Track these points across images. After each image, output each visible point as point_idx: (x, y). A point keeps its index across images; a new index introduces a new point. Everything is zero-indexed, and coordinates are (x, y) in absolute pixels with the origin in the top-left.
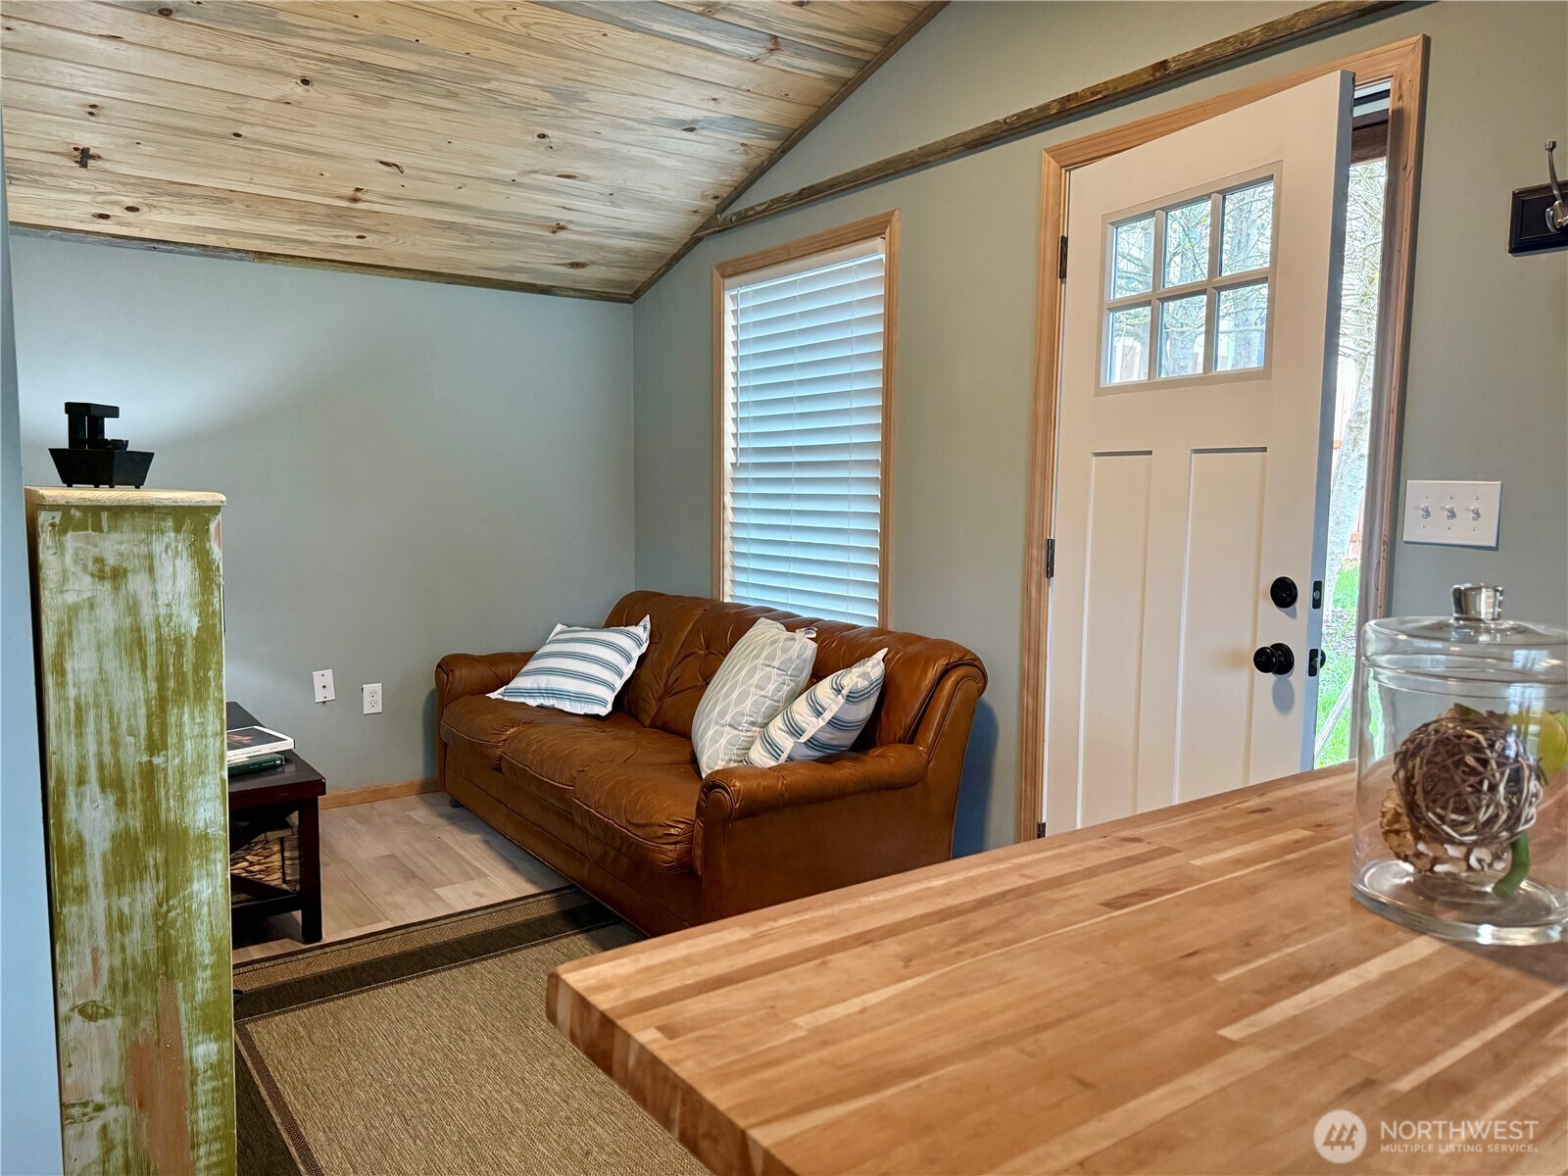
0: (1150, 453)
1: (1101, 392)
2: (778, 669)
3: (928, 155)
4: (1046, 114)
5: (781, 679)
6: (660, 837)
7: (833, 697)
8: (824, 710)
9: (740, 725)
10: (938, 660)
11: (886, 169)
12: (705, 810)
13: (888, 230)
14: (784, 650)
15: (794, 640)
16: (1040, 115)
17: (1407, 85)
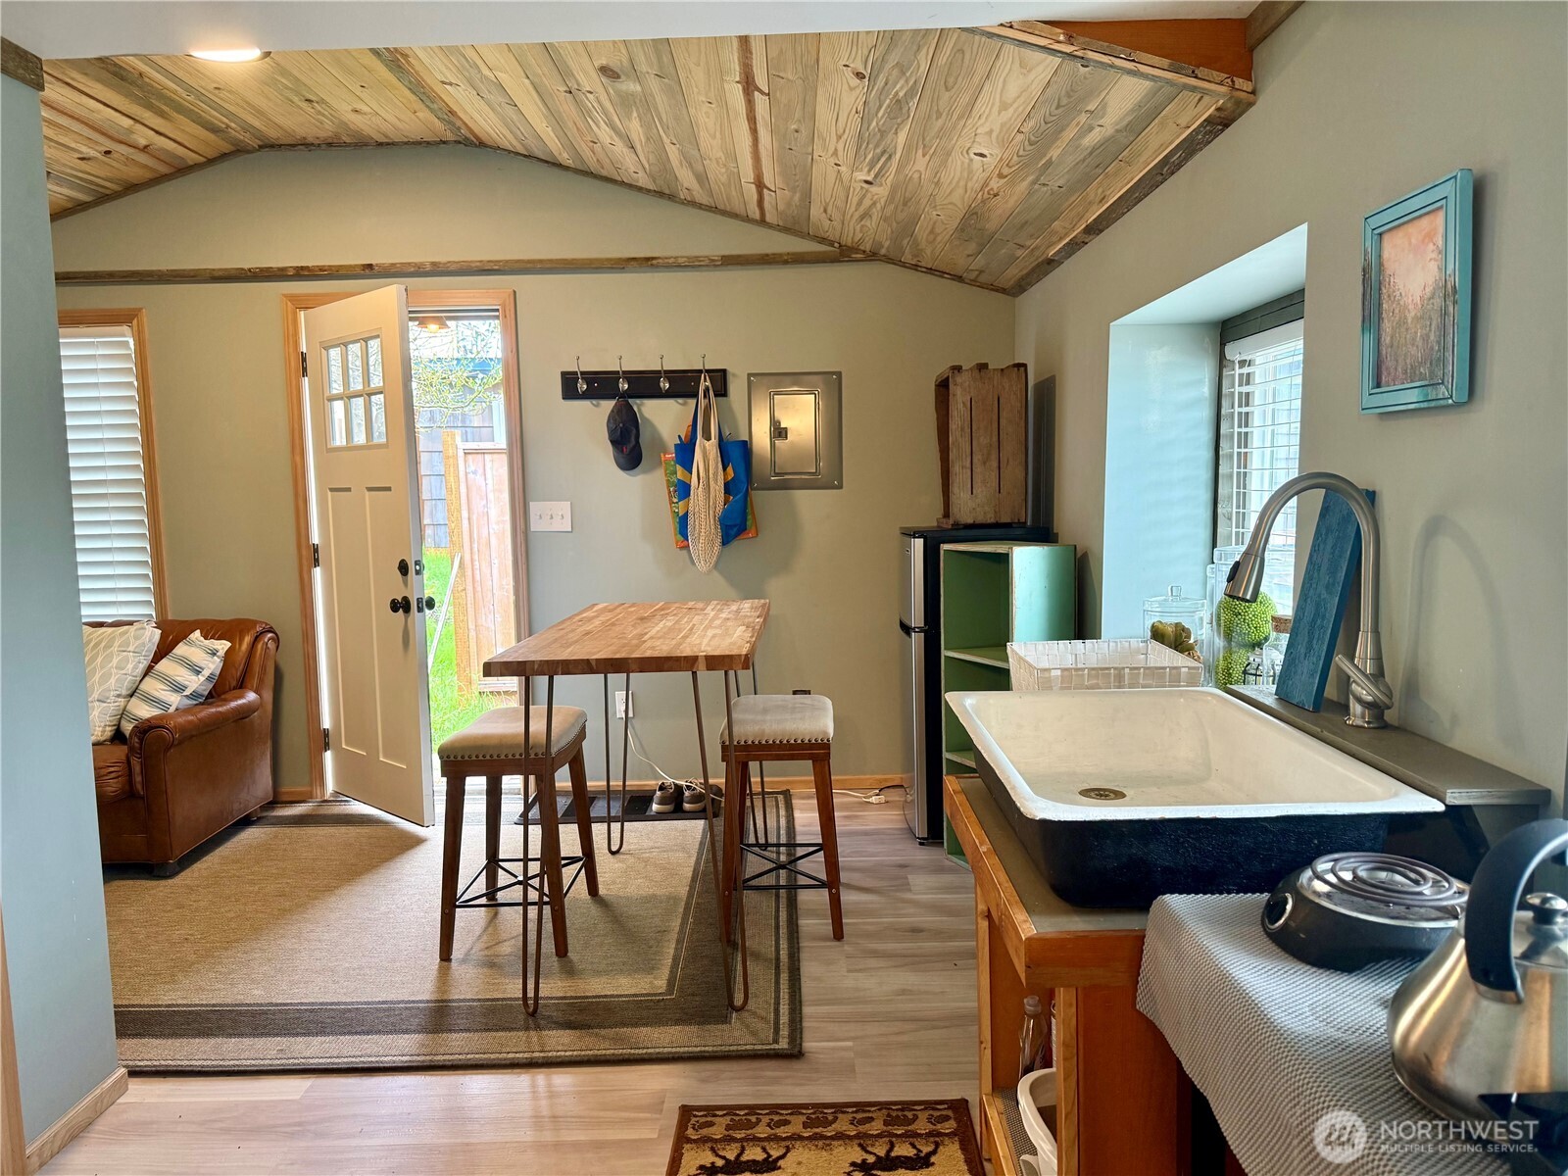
2: (134, 652)
3: (176, 276)
4: (284, 273)
5: (137, 660)
6: (106, 775)
7: (210, 659)
8: (204, 668)
9: (108, 698)
10: (248, 631)
11: (132, 277)
12: (141, 749)
13: (135, 322)
14: (136, 638)
15: (144, 629)
16: (279, 273)
17: (507, 312)
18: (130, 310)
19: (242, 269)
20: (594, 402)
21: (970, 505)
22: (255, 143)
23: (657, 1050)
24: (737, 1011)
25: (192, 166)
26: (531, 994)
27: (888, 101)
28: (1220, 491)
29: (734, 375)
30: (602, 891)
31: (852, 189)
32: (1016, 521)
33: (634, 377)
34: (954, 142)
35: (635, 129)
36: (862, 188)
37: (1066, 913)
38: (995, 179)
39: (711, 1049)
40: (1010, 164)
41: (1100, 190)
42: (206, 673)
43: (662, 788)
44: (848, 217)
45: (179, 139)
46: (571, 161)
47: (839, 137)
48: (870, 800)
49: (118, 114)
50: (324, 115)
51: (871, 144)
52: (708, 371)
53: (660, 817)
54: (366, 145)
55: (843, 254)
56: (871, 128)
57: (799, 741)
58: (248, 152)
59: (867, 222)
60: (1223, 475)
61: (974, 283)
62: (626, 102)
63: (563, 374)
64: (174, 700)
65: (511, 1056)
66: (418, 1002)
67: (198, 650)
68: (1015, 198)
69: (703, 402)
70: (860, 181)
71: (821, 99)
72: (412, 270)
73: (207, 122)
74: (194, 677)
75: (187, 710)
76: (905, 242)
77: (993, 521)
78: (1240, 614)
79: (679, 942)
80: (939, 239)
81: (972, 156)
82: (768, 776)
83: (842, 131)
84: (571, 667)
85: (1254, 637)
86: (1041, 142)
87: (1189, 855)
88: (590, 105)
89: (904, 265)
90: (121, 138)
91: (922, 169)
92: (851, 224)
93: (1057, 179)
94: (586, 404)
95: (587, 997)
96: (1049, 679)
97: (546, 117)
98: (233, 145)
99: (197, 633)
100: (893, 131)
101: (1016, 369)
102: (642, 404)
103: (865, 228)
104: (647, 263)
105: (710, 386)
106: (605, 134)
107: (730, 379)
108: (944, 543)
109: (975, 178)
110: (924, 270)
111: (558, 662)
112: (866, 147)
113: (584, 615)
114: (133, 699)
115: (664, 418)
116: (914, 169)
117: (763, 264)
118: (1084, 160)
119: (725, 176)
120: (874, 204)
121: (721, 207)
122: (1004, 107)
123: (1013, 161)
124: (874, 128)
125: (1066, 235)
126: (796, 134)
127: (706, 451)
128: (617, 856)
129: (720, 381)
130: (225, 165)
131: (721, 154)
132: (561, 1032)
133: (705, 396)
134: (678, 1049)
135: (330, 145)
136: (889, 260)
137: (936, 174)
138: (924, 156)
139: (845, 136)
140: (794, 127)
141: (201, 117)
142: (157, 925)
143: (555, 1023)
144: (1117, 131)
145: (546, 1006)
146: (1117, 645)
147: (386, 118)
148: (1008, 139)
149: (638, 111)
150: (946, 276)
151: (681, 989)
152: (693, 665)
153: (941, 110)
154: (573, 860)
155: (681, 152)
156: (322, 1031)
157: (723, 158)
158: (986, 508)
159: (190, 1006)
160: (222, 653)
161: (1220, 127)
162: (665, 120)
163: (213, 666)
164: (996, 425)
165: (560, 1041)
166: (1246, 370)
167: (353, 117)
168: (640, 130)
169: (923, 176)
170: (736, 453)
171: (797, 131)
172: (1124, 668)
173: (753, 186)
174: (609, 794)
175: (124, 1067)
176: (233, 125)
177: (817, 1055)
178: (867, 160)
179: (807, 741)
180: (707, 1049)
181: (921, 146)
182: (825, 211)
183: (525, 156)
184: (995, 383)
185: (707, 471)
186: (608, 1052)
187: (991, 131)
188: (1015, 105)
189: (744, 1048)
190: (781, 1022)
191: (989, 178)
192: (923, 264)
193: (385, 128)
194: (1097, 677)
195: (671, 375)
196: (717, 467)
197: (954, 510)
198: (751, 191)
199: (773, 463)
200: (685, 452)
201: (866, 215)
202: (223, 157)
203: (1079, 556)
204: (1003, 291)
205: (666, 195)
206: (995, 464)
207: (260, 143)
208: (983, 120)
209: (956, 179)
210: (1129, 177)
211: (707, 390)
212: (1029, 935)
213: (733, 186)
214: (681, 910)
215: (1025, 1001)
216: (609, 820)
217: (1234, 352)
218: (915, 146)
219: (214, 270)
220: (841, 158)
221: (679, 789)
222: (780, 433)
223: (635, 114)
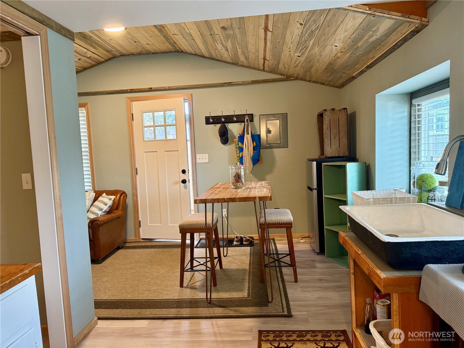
0: (157, 152)
1: (144, 141)
2: (88, 200)
3: (97, 93)
4: (127, 91)
5: (89, 202)
7: (109, 201)
8: (107, 204)
10: (119, 193)
11: (85, 94)
12: (92, 227)
13: (86, 107)
14: (89, 195)
15: (91, 193)
16: (126, 91)
17: (190, 100)
18: (84, 103)
19: (115, 90)
20: (215, 125)
21: (329, 151)
22: (119, 55)
23: (248, 314)
24: (270, 303)
25: (101, 62)
26: (209, 297)
27: (309, 32)
28: (411, 144)
29: (255, 115)
30: (223, 267)
31: (293, 59)
32: (345, 155)
33: (226, 117)
34: (328, 42)
35: (229, 45)
36: (296, 58)
37: (393, 271)
38: (339, 53)
39: (264, 314)
40: (345, 48)
41: (373, 55)
42: (108, 205)
43: (237, 237)
44: (290, 67)
45: (99, 55)
46: (208, 56)
47: (292, 43)
48: (300, 241)
49: (83, 48)
50: (139, 46)
51: (302, 45)
52: (248, 115)
53: (236, 246)
54: (149, 54)
55: (288, 78)
56: (302, 40)
57: (283, 222)
58: (117, 57)
59: (296, 68)
60: (412, 140)
61: (328, 85)
62: (227, 37)
63: (206, 117)
64: (100, 213)
65: (205, 315)
66: (175, 299)
67: (106, 199)
68: (345, 58)
69: (246, 124)
70: (296, 56)
71: (288, 33)
72: (163, 89)
73: (107, 49)
74: (105, 206)
75: (104, 216)
76: (307, 74)
77: (337, 156)
78: (424, 181)
79: (249, 282)
80: (318, 72)
81: (333, 46)
82: (270, 234)
83: (293, 41)
84: (219, 200)
85: (429, 188)
86: (355, 41)
87: (433, 253)
88: (216, 38)
89: (306, 81)
90: (84, 55)
91: (316, 51)
92: (291, 69)
93: (359, 53)
94: (212, 125)
95: (224, 298)
96: (369, 202)
97: (203, 43)
98: (113, 55)
99: (104, 194)
100: (309, 40)
101: (344, 110)
102: (228, 125)
103: (295, 70)
104: (230, 84)
105: (248, 119)
106: (219, 47)
107: (254, 116)
108: (323, 163)
109: (333, 53)
110: (312, 82)
111: (216, 199)
112: (300, 46)
113: (217, 186)
114: (88, 213)
115: (235, 129)
116: (314, 51)
117: (263, 82)
118: (369, 46)
119: (254, 57)
120: (300, 62)
121: (251, 66)
122: (346, 31)
123: (346, 48)
124: (303, 40)
125: (360, 69)
126: (278, 43)
127: (248, 138)
128: (226, 257)
129: (251, 117)
130: (110, 61)
131: (254, 51)
132: (218, 308)
133: (247, 122)
134: (254, 314)
135: (139, 54)
136: (302, 79)
137: (321, 52)
138: (318, 47)
139: (294, 43)
140: (278, 41)
141: (105, 48)
142: (98, 277)
143: (216, 306)
144: (382, 36)
145: (213, 301)
146: (386, 192)
147: (156, 45)
148: (345, 41)
149: (231, 39)
150: (319, 83)
151: (252, 296)
152: (255, 200)
153: (325, 33)
154: (216, 258)
155: (242, 51)
156: (150, 307)
157: (255, 52)
158: (335, 152)
159: (111, 300)
160: (113, 199)
161: (416, 33)
162: (239, 42)
163: (110, 203)
164: (338, 127)
165: (218, 311)
166: (419, 107)
167: (147, 46)
168: (231, 45)
169: (316, 53)
170: (256, 138)
171: (279, 42)
172: (392, 198)
173: (263, 59)
174: (223, 239)
175: (97, 317)
176: (113, 50)
177: (296, 316)
178: (300, 49)
179: (285, 222)
180: (263, 314)
181: (317, 44)
182: (284, 66)
183: (194, 54)
184: (337, 114)
185: (248, 144)
186: (233, 314)
187: (341, 38)
188: (349, 31)
189: (274, 314)
190: (284, 306)
191: (337, 53)
192: (312, 80)
193: (156, 48)
194: (384, 201)
195: (237, 116)
196: (251, 143)
197: (325, 153)
198: (262, 61)
199: (267, 140)
200: (241, 138)
201: (297, 66)
202: (110, 59)
203: (367, 165)
204: (337, 87)
205: (235, 64)
206: (338, 138)
207: (120, 55)
208: (338, 35)
209: (327, 54)
210: (383, 50)
211: (247, 120)
212: (384, 277)
213: (256, 59)
214: (248, 273)
215: (367, 299)
216: (223, 247)
217: (415, 102)
218: (315, 44)
219: (108, 91)
220: (291, 50)
221: (241, 238)
222: (269, 132)
223: (230, 40)
